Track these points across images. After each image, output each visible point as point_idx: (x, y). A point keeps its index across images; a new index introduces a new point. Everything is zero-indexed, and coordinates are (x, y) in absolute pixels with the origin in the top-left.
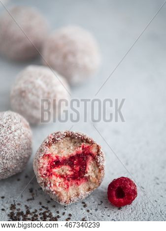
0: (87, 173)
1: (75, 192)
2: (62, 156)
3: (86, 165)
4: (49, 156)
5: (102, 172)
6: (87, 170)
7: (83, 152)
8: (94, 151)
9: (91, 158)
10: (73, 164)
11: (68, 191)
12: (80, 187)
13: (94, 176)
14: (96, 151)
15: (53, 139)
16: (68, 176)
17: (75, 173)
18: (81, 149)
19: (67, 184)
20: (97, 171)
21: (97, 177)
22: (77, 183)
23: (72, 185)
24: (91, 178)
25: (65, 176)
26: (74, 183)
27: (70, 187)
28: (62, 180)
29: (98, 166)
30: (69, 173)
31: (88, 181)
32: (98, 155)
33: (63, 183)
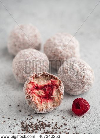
0: (53, 95)
1: (45, 106)
2: (40, 85)
3: (53, 91)
4: (32, 83)
5: (62, 96)
6: (53, 93)
7: (52, 84)
8: (58, 83)
9: (55, 87)
10: (46, 89)
11: (41, 104)
12: (48, 103)
13: (57, 98)
14: (59, 83)
15: (35, 75)
16: (42, 96)
17: (46, 95)
18: (51, 82)
19: (41, 100)
20: (59, 95)
21: (58, 98)
22: (47, 101)
23: (44, 102)
24: (55, 99)
25: (41, 96)
26: (45, 100)
27: (43, 103)
28: (39, 97)
29: (59, 92)
30: (43, 94)
31: (53, 101)
32: (60, 86)
33: (39, 99)
